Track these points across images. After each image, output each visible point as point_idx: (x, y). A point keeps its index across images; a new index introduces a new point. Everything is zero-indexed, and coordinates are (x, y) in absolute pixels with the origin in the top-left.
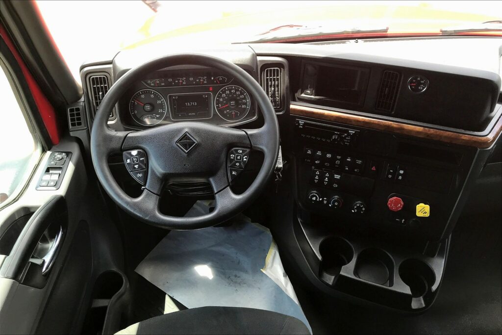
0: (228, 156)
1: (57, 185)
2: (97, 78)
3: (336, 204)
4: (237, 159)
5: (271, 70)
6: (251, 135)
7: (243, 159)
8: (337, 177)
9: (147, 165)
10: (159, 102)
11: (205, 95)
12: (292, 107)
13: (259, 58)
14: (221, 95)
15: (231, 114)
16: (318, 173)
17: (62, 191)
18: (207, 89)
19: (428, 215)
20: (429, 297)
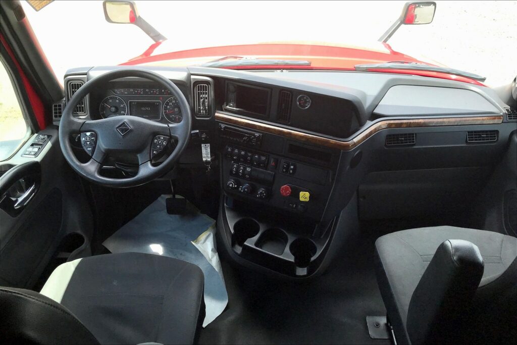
0: (153, 140)
1: (36, 154)
2: (75, 84)
3: (246, 190)
4: (158, 143)
5: (201, 86)
6: (171, 127)
7: (163, 143)
8: (249, 169)
9: (96, 142)
10: (122, 106)
11: (157, 102)
12: (217, 114)
13: (192, 77)
14: (168, 103)
15: (175, 118)
16: (235, 166)
17: (38, 159)
18: (158, 98)
19: (308, 200)
20: (312, 267)
